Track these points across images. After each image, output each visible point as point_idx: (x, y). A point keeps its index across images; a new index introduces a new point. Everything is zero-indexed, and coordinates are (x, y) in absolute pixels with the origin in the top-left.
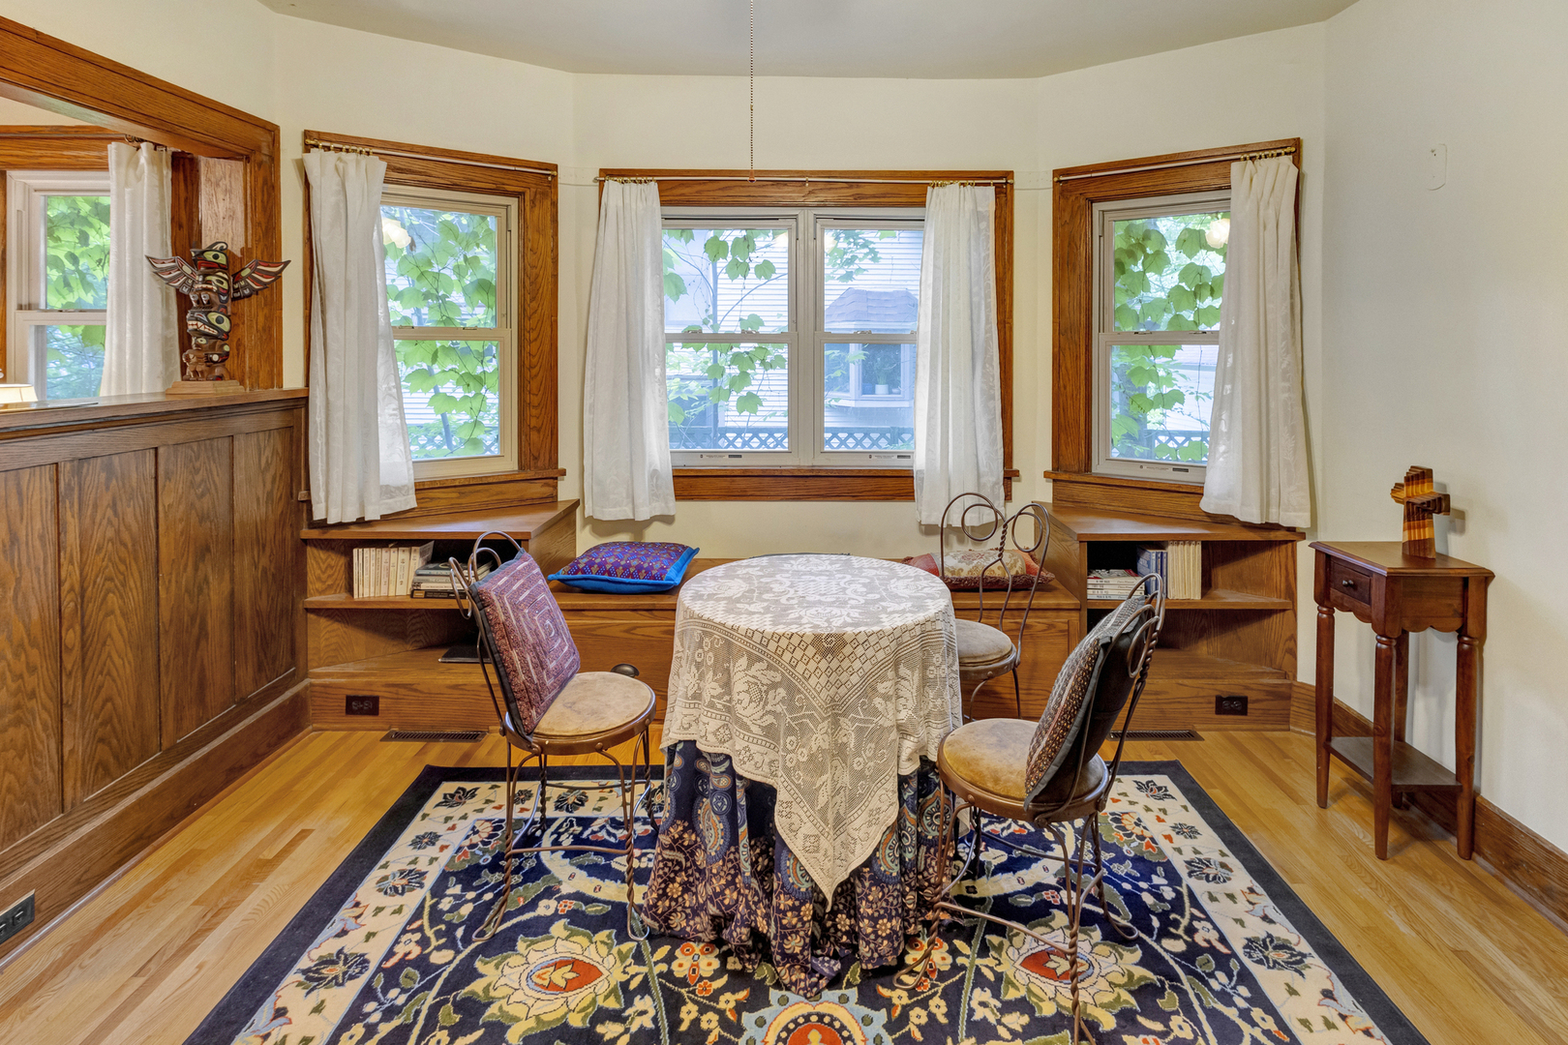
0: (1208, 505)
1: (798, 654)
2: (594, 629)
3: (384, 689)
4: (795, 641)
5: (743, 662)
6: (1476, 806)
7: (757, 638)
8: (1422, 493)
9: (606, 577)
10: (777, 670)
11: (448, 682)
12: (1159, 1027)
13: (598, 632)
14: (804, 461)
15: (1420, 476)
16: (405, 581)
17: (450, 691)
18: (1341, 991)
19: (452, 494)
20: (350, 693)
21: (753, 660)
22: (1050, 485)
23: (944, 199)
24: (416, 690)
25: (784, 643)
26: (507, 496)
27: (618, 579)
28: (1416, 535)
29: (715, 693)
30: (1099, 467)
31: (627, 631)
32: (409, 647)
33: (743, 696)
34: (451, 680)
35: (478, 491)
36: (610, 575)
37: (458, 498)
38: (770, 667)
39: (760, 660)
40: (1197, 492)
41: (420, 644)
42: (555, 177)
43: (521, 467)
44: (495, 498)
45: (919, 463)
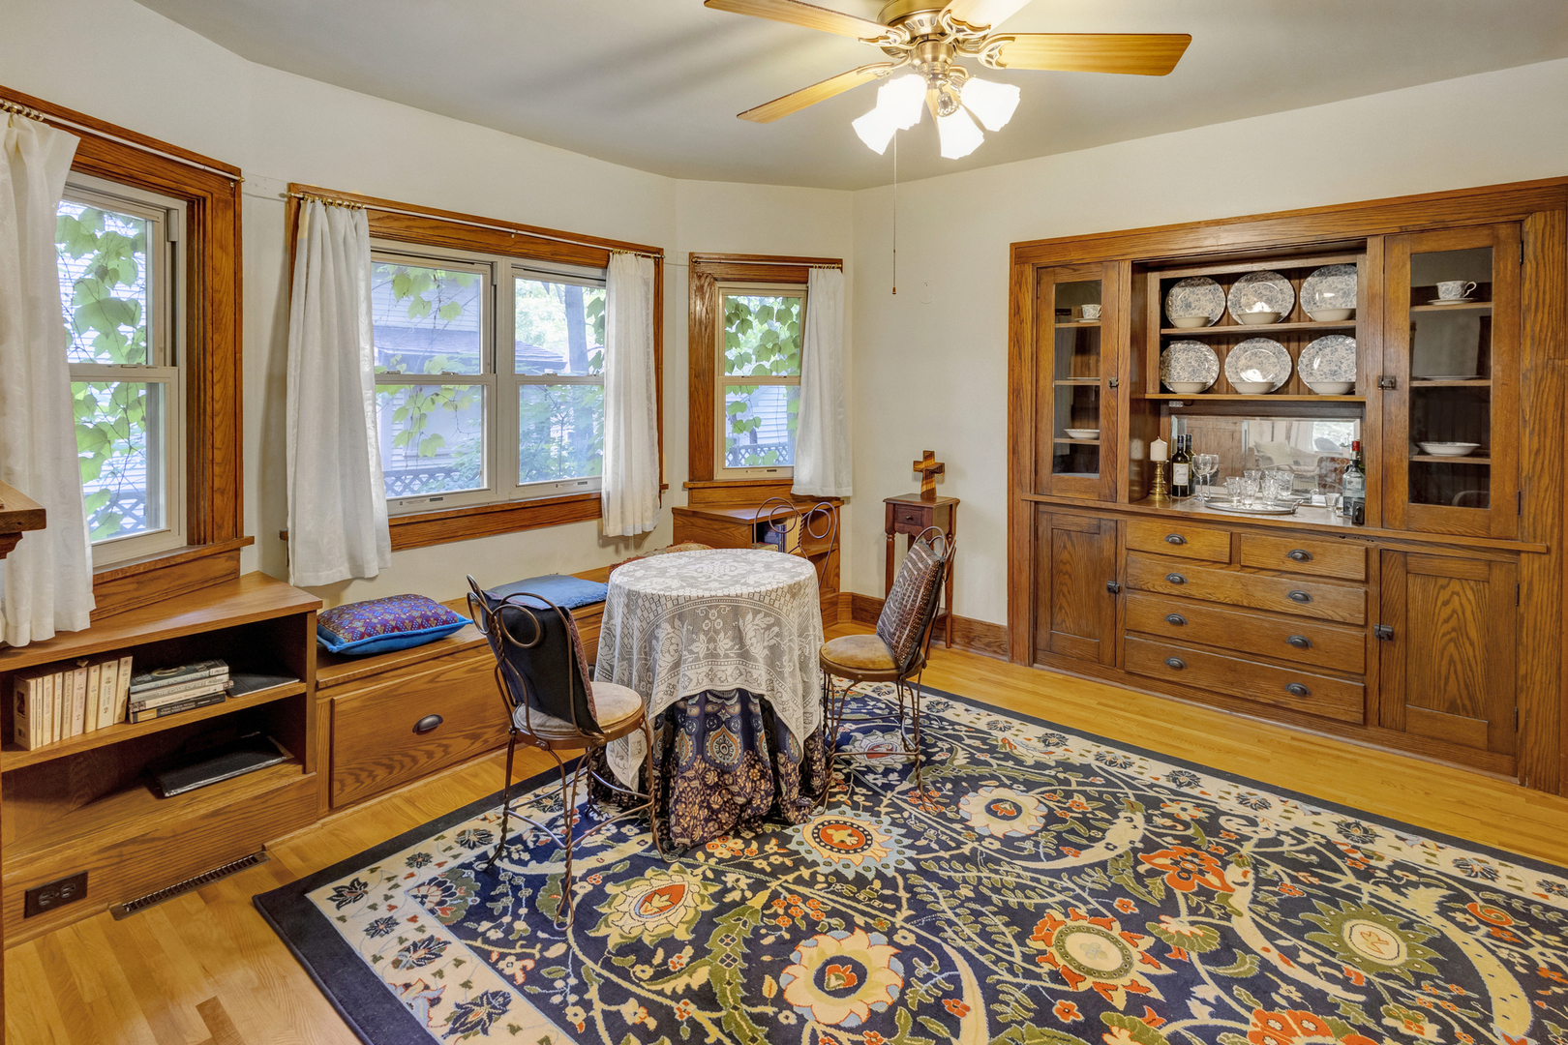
0: (797, 490)
1: (782, 600)
2: (395, 690)
3: (95, 858)
4: (779, 592)
5: (750, 616)
6: (954, 619)
7: (756, 597)
8: (930, 464)
9: (396, 633)
10: (771, 615)
11: (202, 812)
12: (937, 749)
13: (401, 691)
14: (502, 497)
15: (929, 455)
16: (111, 707)
17: (206, 822)
18: (969, 708)
19: (129, 586)
20: (31, 886)
21: (756, 613)
22: (686, 493)
23: (624, 265)
24: (153, 840)
25: (773, 596)
26: (188, 579)
27: (410, 632)
28: (929, 487)
29: (727, 647)
30: (720, 476)
31: (432, 681)
32: (71, 807)
33: (754, 640)
34: (204, 809)
35: (158, 578)
36: (399, 630)
37: (136, 590)
38: (766, 615)
39: (760, 612)
40: (788, 483)
41: (86, 799)
42: (237, 183)
43: (191, 542)
44: (178, 583)
45: (607, 486)
